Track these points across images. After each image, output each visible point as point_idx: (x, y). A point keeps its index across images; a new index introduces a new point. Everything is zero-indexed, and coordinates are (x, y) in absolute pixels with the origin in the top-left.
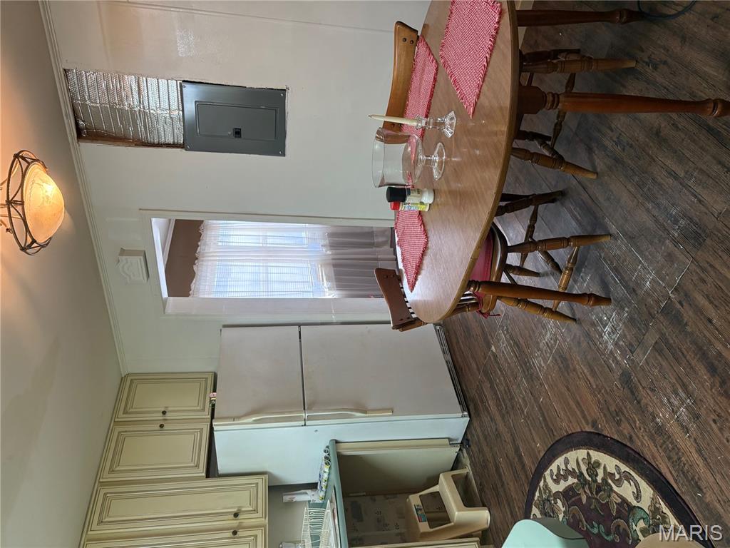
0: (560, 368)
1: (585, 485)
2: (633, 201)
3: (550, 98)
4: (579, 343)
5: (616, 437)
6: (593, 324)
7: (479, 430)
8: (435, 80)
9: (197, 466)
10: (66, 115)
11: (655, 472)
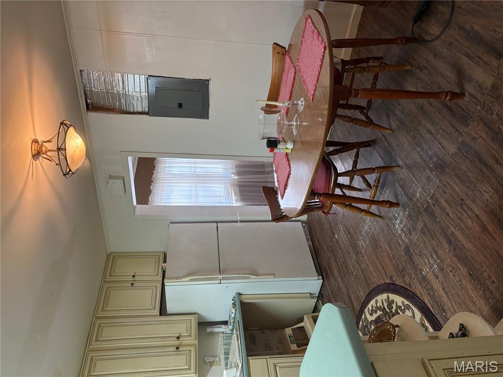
0: (373, 246)
1: (386, 314)
2: (410, 147)
3: (353, 92)
4: (383, 230)
5: (402, 285)
6: (390, 219)
7: (328, 287)
8: (294, 78)
9: (154, 308)
10: (81, 97)
11: (422, 303)
